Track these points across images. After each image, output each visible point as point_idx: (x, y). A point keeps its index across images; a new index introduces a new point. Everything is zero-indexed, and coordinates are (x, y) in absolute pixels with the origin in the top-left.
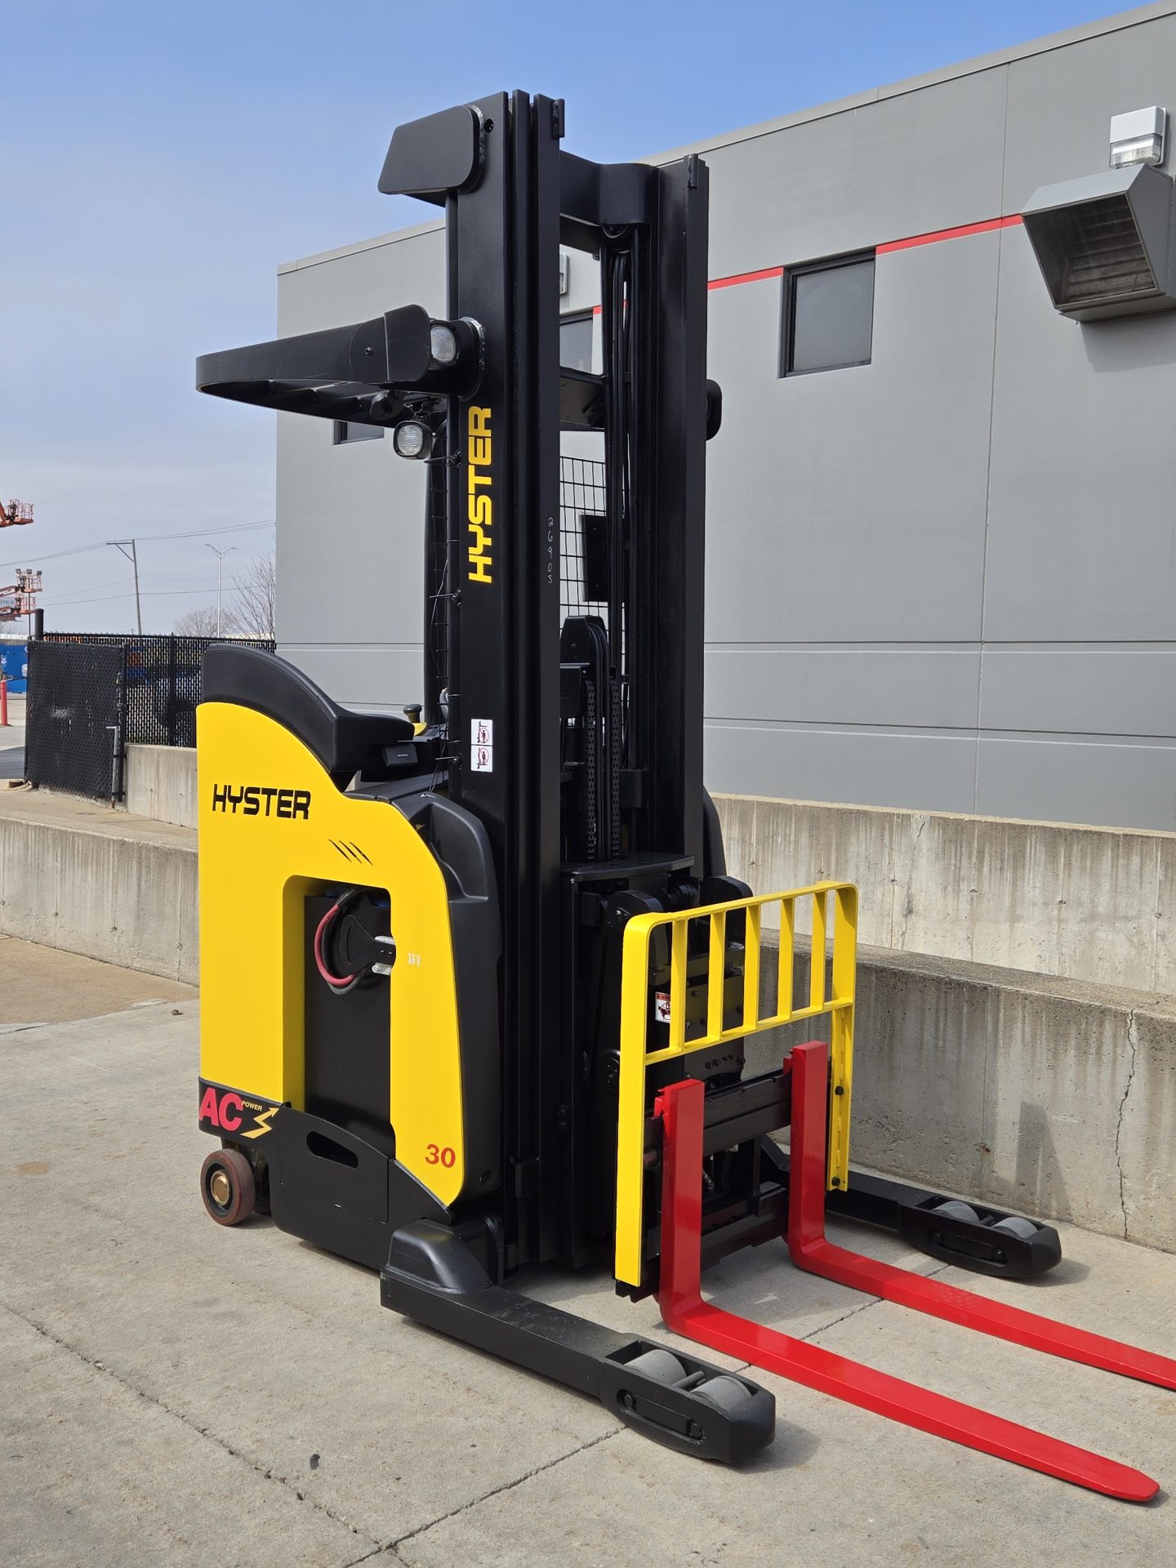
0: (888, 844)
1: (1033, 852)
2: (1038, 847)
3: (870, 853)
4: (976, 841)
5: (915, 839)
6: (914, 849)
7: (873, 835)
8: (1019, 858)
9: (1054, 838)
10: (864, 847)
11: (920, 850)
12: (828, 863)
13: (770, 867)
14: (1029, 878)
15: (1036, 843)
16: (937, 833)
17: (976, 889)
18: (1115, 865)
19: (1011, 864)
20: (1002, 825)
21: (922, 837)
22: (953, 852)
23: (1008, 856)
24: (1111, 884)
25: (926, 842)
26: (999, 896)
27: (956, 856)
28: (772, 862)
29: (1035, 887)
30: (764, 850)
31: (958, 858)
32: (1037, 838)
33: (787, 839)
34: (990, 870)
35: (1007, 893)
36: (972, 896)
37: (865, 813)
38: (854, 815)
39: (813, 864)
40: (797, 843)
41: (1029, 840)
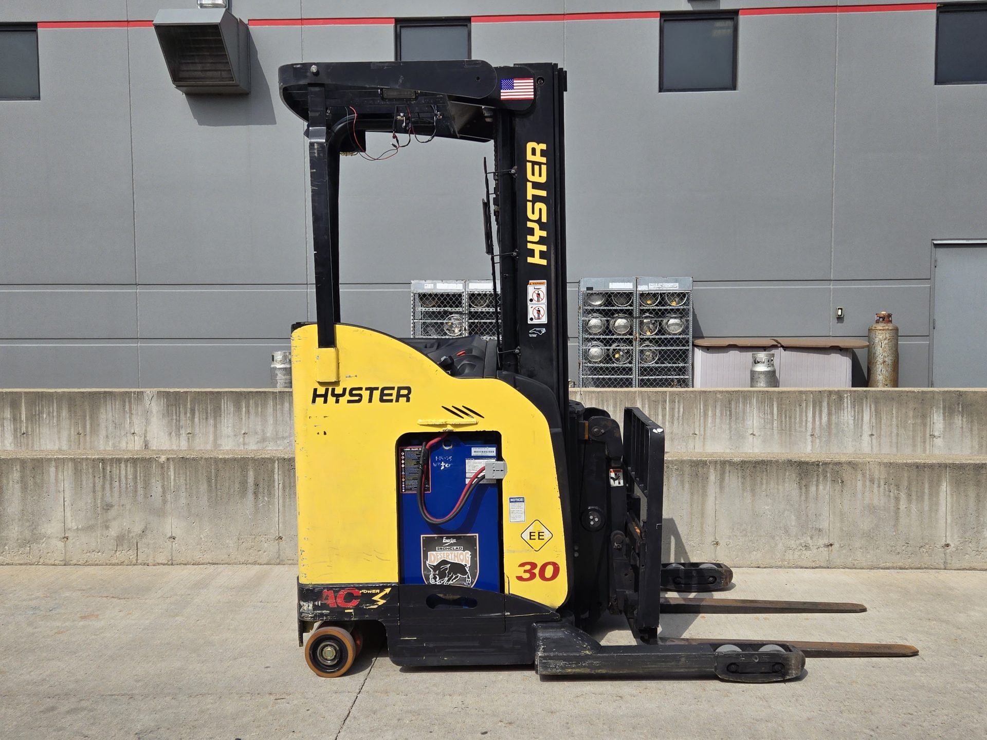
0: (128, 411)
1: (226, 406)
2: (228, 403)
3: (116, 418)
4: (189, 404)
5: (147, 406)
6: (147, 413)
7: (117, 406)
8: (217, 412)
9: (238, 398)
10: (111, 414)
11: (152, 412)
12: (84, 427)
13: (38, 435)
14: (224, 422)
15: (227, 401)
16: (162, 400)
17: (190, 432)
18: (275, 408)
19: (213, 415)
20: (206, 392)
21: (153, 404)
22: (174, 411)
23: (210, 410)
24: (274, 420)
25: (156, 407)
26: (206, 435)
27: (176, 413)
28: (39, 432)
29: (228, 427)
30: (32, 423)
31: (178, 415)
32: (228, 398)
33: (51, 415)
34: (199, 420)
35: (211, 432)
36: (189, 437)
37: (110, 393)
38: (102, 395)
39: (72, 429)
40: (59, 416)
41: (223, 400)
